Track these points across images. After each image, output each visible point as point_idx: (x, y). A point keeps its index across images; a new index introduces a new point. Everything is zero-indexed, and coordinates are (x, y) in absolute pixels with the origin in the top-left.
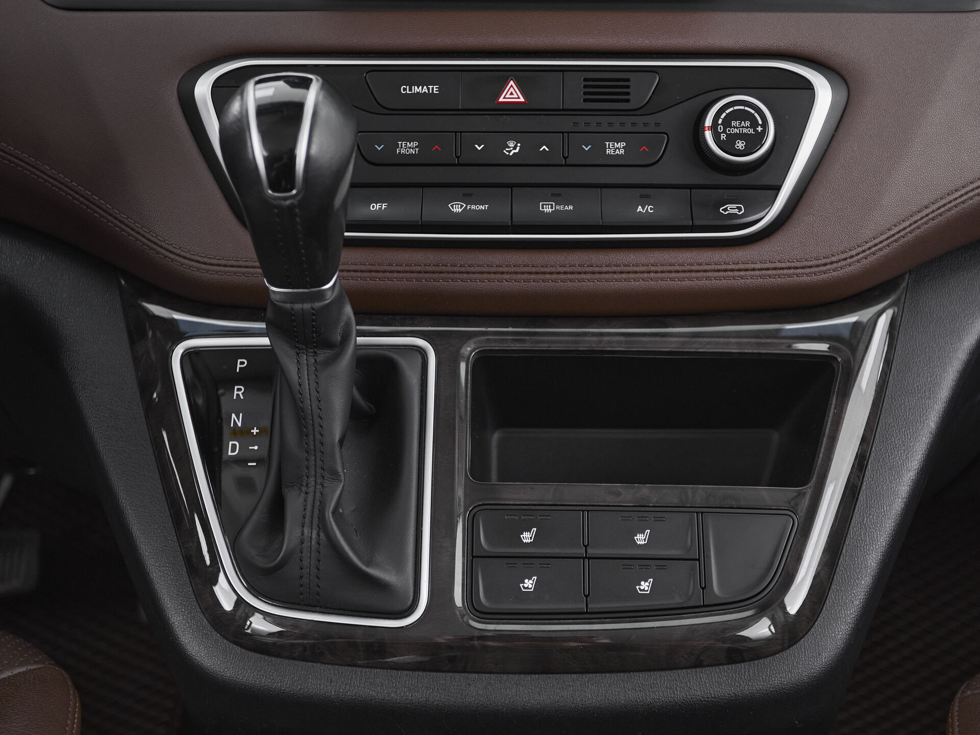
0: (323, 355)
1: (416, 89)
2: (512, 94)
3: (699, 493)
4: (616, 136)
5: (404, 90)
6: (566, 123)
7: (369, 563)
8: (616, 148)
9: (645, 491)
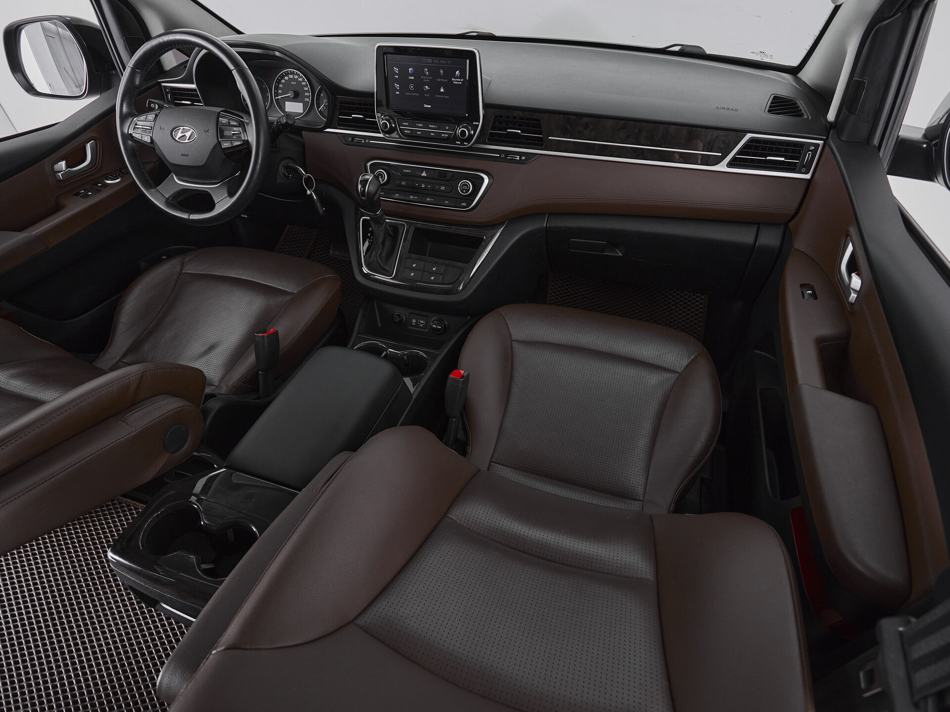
0: (380, 225)
1: (406, 171)
2: (424, 174)
3: (447, 262)
4: (443, 185)
5: (404, 171)
6: (434, 181)
7: (385, 266)
8: (443, 188)
9: (437, 260)
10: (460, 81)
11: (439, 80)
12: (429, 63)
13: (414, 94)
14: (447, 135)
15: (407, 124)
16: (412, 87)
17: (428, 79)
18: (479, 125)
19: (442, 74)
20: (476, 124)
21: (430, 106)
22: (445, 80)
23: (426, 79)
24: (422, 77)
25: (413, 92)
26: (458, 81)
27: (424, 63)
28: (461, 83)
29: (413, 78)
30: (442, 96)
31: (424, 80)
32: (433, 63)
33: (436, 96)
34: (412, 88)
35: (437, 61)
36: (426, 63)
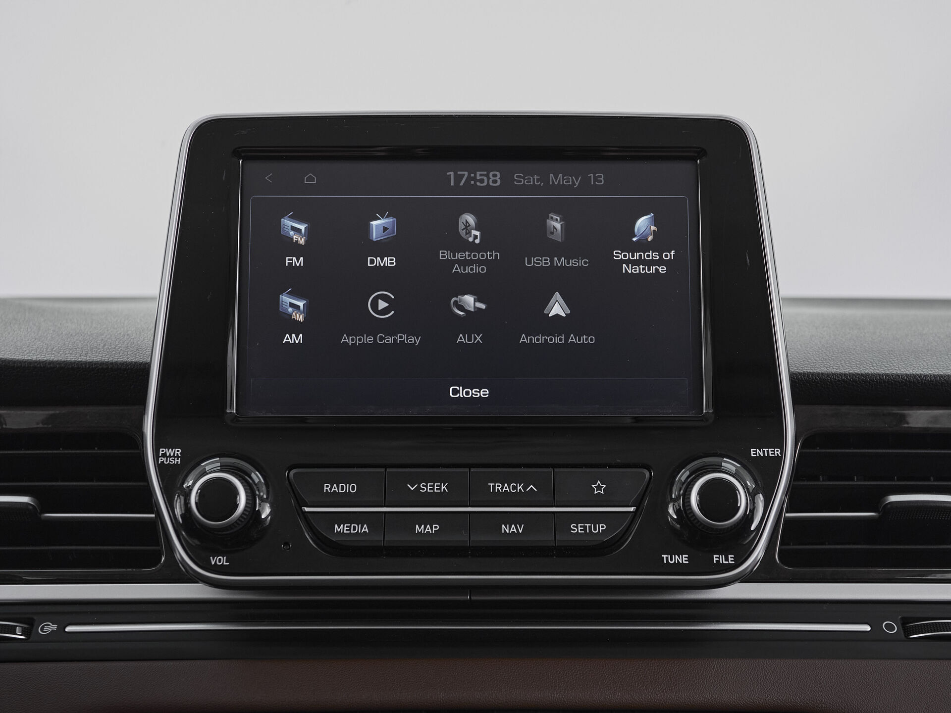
10: (660, 262)
11: (544, 262)
12: (488, 190)
13: (391, 340)
14: (602, 527)
15: (350, 488)
16: (382, 305)
17: (479, 262)
18: (779, 461)
19: (558, 236)
20: (766, 459)
21: (484, 393)
22: (573, 263)
23: (464, 263)
24: (445, 255)
25: (389, 327)
26: (649, 263)
27: (457, 190)
28: (662, 269)
29: (389, 261)
30: (558, 340)
31: (457, 268)
32: (507, 186)
33: (524, 339)
34: (385, 311)
35: (534, 180)
36: (470, 188)
